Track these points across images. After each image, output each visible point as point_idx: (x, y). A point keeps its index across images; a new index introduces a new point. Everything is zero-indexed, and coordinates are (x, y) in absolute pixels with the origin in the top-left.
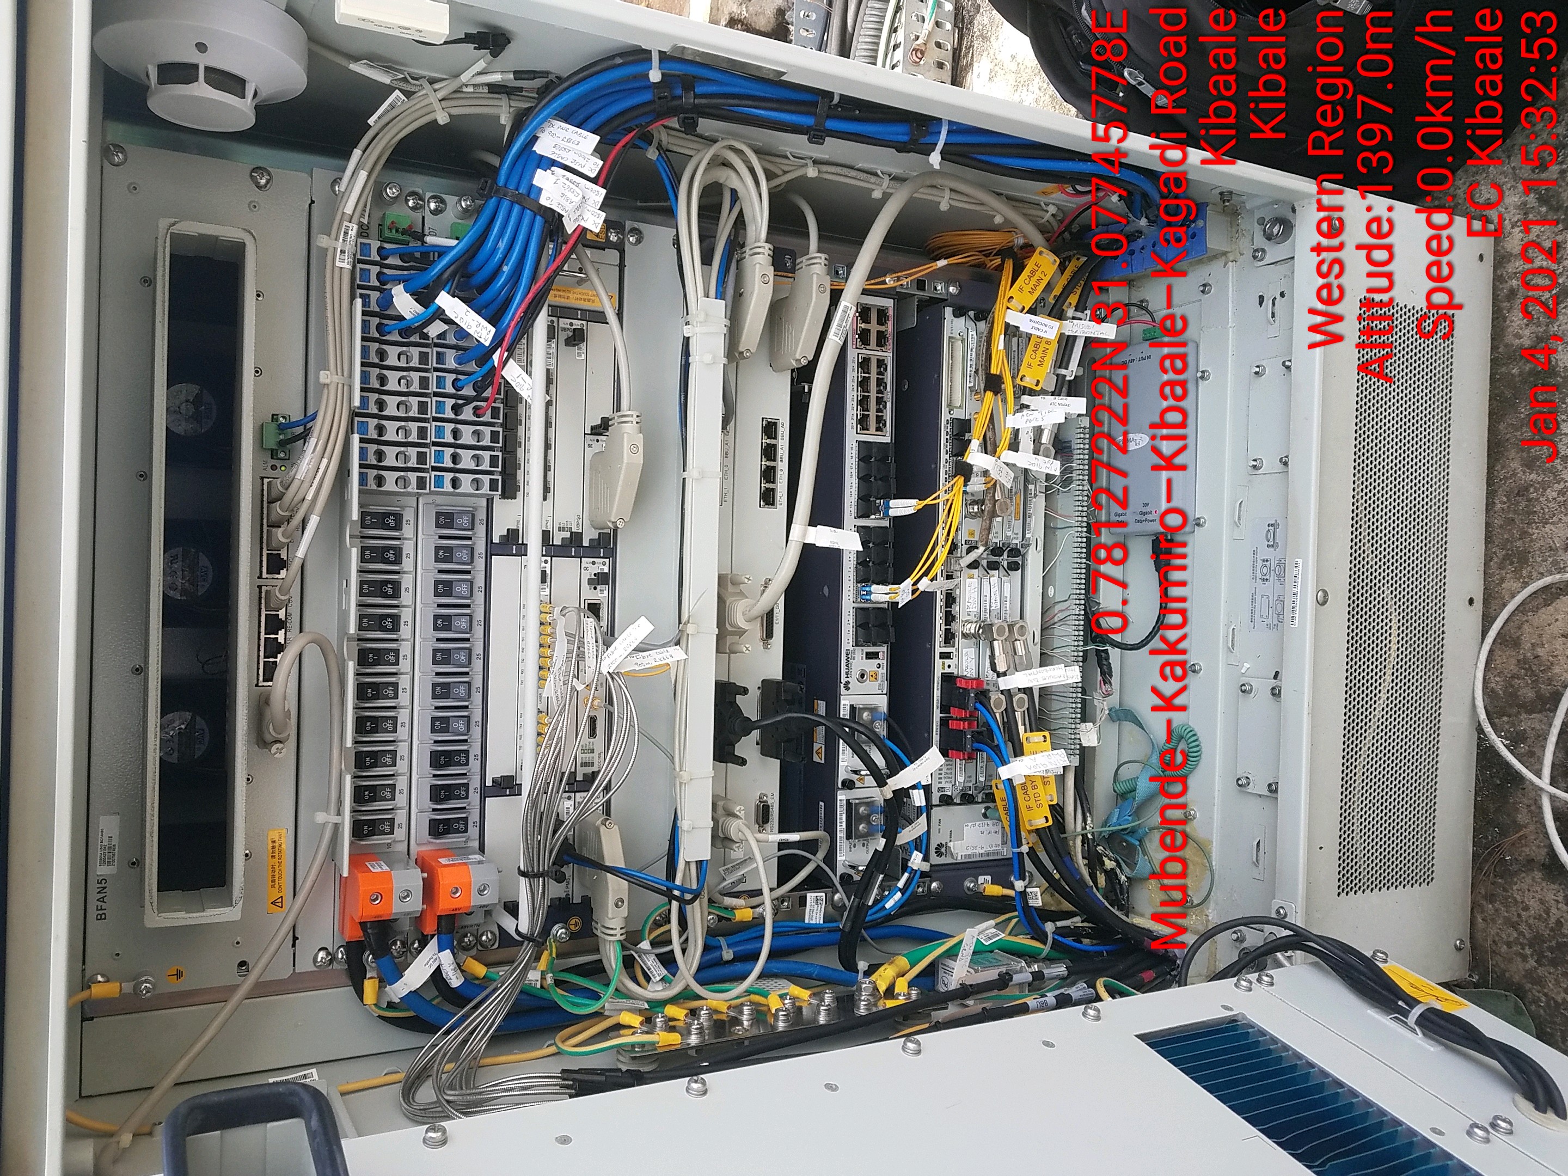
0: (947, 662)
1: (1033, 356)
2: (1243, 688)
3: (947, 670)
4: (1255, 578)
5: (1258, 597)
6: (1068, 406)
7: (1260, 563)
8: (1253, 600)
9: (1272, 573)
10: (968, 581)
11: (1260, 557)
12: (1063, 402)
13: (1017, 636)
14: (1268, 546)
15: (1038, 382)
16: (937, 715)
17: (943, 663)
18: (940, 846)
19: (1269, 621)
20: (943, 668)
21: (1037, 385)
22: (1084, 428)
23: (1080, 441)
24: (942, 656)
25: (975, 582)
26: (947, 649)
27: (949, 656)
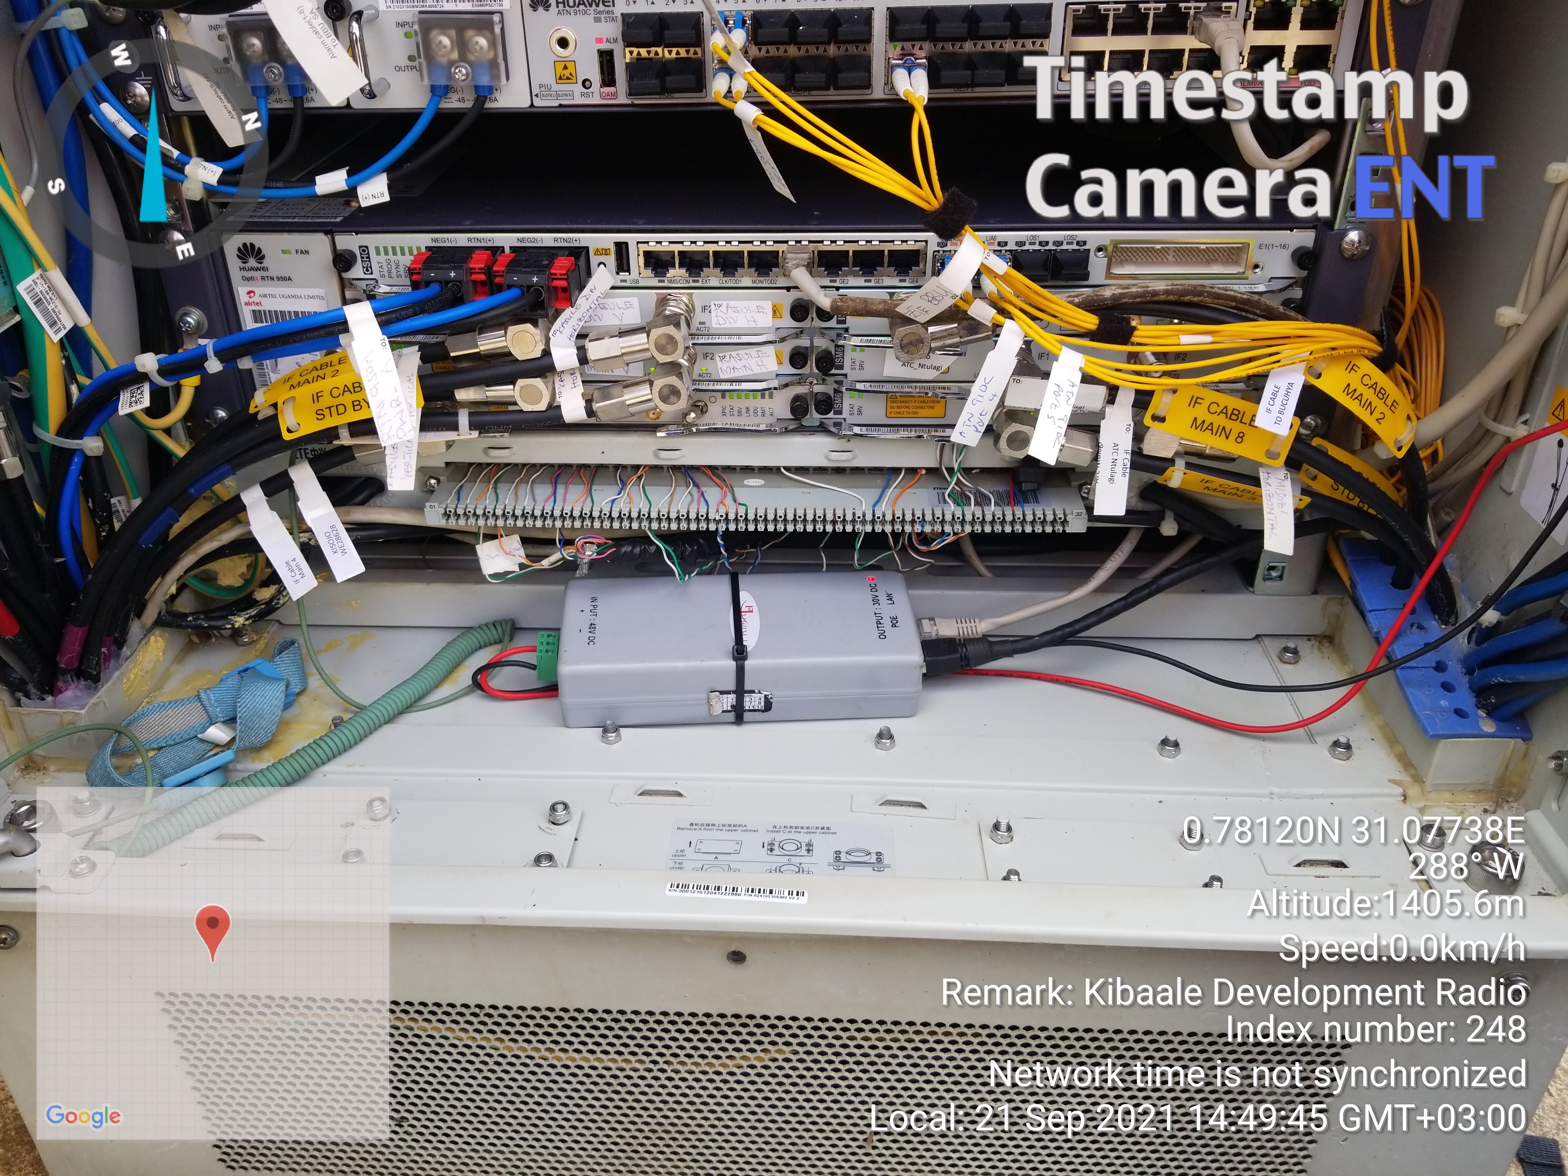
0: (611, 260)
1: (1214, 408)
2: (560, 807)
3: (594, 260)
4: (775, 829)
5: (738, 835)
6: (1111, 479)
7: (804, 838)
8: (733, 827)
9: (785, 859)
10: (768, 306)
11: (817, 840)
12: (1119, 468)
13: (659, 383)
14: (838, 853)
15: (1162, 420)
16: (507, 240)
17: (606, 252)
18: (259, 255)
19: (690, 852)
20: (598, 252)
21: (1155, 418)
22: (1064, 522)
23: (1040, 514)
24: (622, 250)
25: (766, 320)
26: (636, 261)
27: (623, 265)
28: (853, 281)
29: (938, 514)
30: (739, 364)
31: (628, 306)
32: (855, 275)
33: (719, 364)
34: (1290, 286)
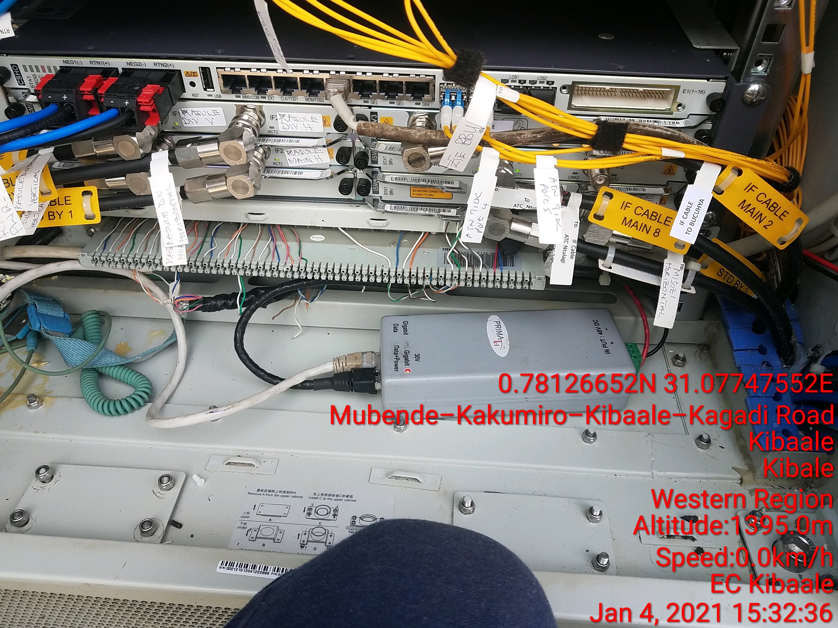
0: (198, 80)
1: (639, 211)
2: (165, 479)
3: (187, 81)
4: (315, 496)
5: (288, 501)
6: (563, 260)
7: (333, 504)
8: (286, 493)
9: (317, 523)
10: (319, 118)
11: (342, 505)
12: (568, 253)
13: (231, 179)
14: (354, 517)
15: (601, 218)
16: (122, 63)
17: (194, 74)
19: (253, 515)
20: (188, 74)
21: (596, 217)
22: (529, 283)
23: (512, 276)
24: (206, 72)
25: (318, 128)
26: (217, 82)
27: (208, 84)
28: (380, 102)
29: (442, 273)
30: (302, 157)
31: (216, 113)
32: (382, 98)
33: (288, 157)
34: (703, 122)
